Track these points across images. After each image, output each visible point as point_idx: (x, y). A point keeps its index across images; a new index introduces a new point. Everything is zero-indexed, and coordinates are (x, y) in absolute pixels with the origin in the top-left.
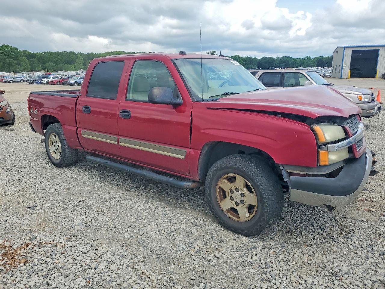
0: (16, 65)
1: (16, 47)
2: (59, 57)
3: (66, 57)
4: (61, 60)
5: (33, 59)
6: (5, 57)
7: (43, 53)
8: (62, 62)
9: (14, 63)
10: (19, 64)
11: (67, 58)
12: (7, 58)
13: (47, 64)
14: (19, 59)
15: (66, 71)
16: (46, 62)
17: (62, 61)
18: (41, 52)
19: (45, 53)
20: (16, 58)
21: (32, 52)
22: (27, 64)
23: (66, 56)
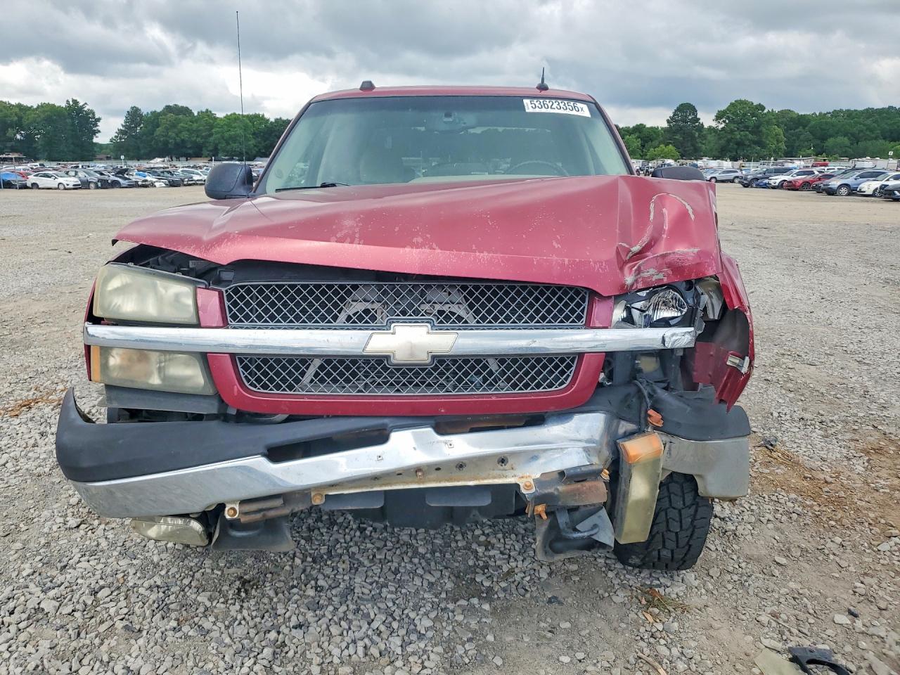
0: (752, 145)
1: (762, 104)
2: (868, 122)
3: (889, 122)
4: (872, 131)
5: (801, 128)
6: (732, 127)
7: (830, 113)
8: (873, 136)
9: (748, 140)
10: (759, 143)
11: (891, 124)
12: (738, 129)
13: (831, 141)
14: (761, 131)
15: (873, 157)
16: (831, 136)
17: (873, 133)
18: (824, 112)
19: (836, 113)
20: (756, 130)
21: (800, 114)
22: (778, 141)
23: (888, 119)
